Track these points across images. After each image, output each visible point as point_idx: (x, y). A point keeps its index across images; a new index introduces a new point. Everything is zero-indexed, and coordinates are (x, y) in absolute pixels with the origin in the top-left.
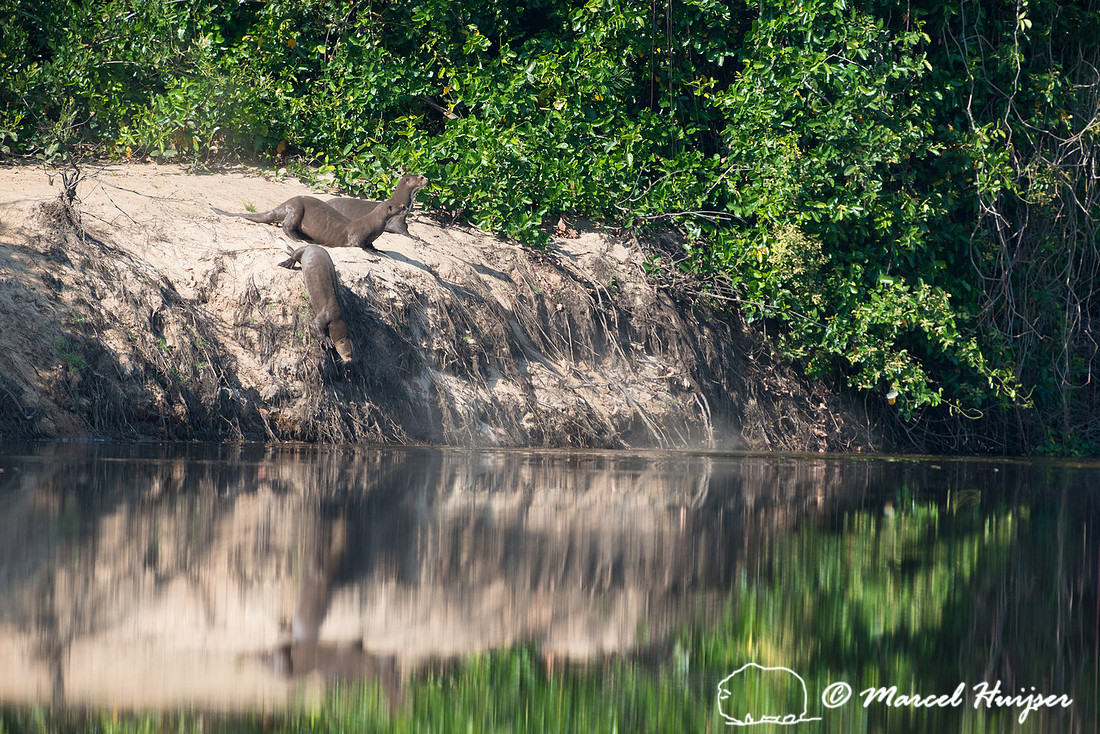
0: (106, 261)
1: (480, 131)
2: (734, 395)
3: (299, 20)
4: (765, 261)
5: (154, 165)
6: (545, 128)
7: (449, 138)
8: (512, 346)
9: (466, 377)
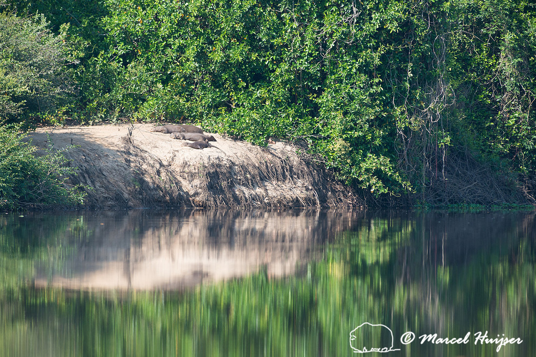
0: (142, 154)
1: (244, 112)
2: (324, 191)
3: (186, 78)
4: (333, 149)
5: (144, 124)
6: (264, 111)
7: (234, 114)
8: (260, 177)
9: (248, 187)
